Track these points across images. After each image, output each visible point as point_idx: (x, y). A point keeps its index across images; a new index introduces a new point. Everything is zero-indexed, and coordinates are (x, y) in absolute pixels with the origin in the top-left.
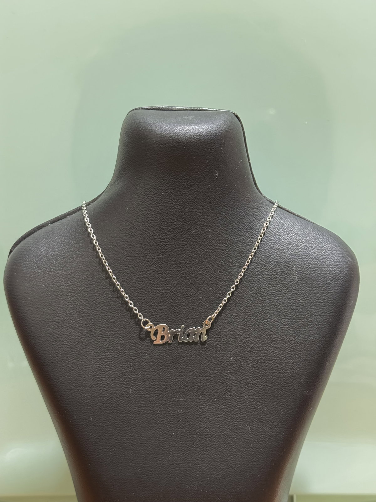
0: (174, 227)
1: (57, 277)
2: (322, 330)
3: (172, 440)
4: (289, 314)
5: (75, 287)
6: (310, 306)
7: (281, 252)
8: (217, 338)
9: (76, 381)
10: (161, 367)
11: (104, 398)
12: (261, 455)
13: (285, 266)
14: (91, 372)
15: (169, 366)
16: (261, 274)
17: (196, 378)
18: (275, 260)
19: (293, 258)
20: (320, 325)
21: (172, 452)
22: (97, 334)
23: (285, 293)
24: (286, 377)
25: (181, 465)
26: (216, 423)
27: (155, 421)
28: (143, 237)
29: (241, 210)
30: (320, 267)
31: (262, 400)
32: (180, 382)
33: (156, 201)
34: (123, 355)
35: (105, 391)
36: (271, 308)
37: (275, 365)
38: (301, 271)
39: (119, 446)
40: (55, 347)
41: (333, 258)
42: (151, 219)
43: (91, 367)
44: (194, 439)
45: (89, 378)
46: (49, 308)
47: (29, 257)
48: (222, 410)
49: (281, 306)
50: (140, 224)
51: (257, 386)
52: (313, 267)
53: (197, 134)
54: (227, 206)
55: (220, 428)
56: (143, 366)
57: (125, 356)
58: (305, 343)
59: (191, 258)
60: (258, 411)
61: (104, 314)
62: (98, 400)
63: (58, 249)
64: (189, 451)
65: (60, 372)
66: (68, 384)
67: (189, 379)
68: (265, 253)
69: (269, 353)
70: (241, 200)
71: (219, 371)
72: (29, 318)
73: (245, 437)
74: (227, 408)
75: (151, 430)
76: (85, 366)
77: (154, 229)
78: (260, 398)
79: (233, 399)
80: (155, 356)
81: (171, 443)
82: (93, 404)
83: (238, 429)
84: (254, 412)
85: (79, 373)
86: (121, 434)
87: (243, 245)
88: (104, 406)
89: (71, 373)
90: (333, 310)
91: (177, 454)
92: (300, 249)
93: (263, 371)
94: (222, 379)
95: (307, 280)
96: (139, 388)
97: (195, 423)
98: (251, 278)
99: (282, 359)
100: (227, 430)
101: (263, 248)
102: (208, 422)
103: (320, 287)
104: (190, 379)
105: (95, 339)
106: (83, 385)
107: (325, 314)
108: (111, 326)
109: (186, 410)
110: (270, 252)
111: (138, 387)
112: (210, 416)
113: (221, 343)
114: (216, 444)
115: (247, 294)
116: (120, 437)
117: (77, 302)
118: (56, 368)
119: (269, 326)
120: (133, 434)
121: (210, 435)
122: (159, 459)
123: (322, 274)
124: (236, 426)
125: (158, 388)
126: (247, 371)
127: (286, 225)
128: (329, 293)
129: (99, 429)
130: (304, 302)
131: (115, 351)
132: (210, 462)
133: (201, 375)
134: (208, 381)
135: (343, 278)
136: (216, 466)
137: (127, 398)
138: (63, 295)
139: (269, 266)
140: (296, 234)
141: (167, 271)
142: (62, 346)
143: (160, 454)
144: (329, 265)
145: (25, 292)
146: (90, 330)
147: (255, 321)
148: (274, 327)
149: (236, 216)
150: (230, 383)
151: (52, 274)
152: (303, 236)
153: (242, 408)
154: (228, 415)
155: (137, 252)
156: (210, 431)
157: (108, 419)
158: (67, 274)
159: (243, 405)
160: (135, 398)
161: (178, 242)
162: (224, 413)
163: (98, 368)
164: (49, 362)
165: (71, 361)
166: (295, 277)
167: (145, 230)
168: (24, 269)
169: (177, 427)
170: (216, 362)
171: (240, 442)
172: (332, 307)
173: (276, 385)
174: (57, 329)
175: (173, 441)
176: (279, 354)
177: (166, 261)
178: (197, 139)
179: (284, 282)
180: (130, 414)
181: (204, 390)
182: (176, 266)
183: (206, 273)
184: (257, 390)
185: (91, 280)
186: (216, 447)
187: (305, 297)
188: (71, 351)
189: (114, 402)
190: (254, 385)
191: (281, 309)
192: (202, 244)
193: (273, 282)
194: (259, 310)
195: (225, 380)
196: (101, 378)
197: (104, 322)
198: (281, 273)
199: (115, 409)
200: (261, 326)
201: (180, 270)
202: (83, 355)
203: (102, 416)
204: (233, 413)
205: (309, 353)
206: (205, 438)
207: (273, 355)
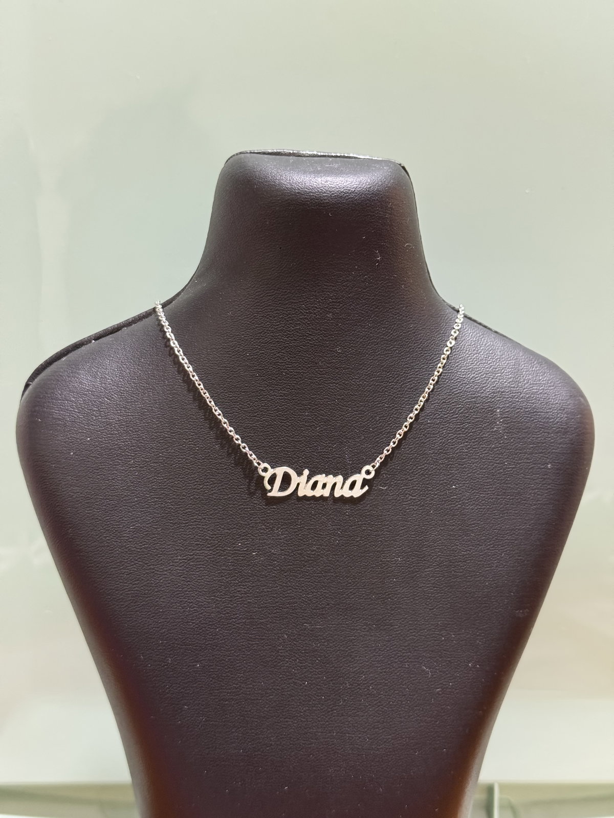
0: (308, 344)
1: (112, 425)
2: (543, 513)
3: (304, 693)
4: (491, 486)
5: (141, 442)
6: (524, 474)
7: (475, 387)
8: (376, 525)
9: (144, 597)
10: (286, 574)
11: (191, 625)
12: (448, 716)
13: (484, 410)
14: (170, 582)
15: (298, 572)
16: (445, 422)
17: (342, 592)
18: (467, 400)
19: (496, 396)
20: (539, 504)
21: (304, 714)
22: (179, 519)
23: (484, 452)
24: (487, 589)
25: (320, 734)
26: (375, 664)
27: (275, 662)
28: (256, 360)
29: (414, 319)
30: (538, 412)
31: (449, 626)
32: (316, 598)
33: (279, 300)
34: (222, 553)
35: (193, 613)
36: (463, 477)
37: (469, 569)
38: (508, 417)
39: (216, 705)
40: (109, 542)
41: (557, 397)
42: (270, 331)
43: (168, 574)
44: (340, 691)
45: (165, 592)
46: (99, 477)
47: (62, 392)
48: (385, 643)
49: (478, 474)
50: (252, 339)
51: (441, 604)
52: (528, 412)
53: (349, 190)
54: (393, 311)
55: (381, 673)
56: (256, 571)
57: (225, 555)
58: (516, 533)
59: (335, 395)
60: (442, 644)
61: (190, 486)
62: (181, 629)
63: (111, 379)
64: (331, 711)
65: (117, 583)
66: (129, 602)
67: (330, 592)
68: (451, 389)
69: (460, 550)
70: (413, 303)
71: (380, 579)
72: (64, 493)
73: (422, 686)
74: (393, 640)
75: (269, 677)
76: (158, 573)
77: (275, 346)
78: (446, 622)
79: (403, 624)
80: (275, 556)
81: (302, 698)
82: (172, 635)
83: (412, 674)
84: (437, 646)
85: (148, 584)
86: (219, 684)
87: (417, 375)
88: (190, 639)
89: (135, 584)
90: (559, 481)
91: (312, 717)
92: (505, 382)
93: (450, 580)
94: (385, 593)
95: (518, 432)
96: (249, 608)
97: (341, 665)
98: (430, 428)
99: (481, 559)
100: (393, 675)
101: (447, 380)
102: (362, 663)
103: (539, 443)
104: (333, 593)
105: (175, 528)
106: (156, 604)
107: (546, 487)
108: (203, 507)
109: (326, 644)
110: (459, 387)
111: (246, 607)
112: (366, 653)
113: (382, 534)
114: (376, 699)
115: (425, 454)
116: (218, 690)
117: (145, 466)
118: (111, 576)
119: (459, 506)
120: (240, 684)
121: (366, 684)
122: (283, 726)
123: (541, 423)
124: (407, 670)
125: (280, 607)
126: (424, 579)
127: (482, 344)
128: (553, 452)
129: (183, 677)
130: (514, 468)
131: (209, 547)
132: (366, 730)
133: (351, 586)
134: (361, 596)
135: (573, 429)
136: (376, 735)
137: (229, 625)
138: (121, 454)
139: (457, 410)
140: (498, 358)
141: (295, 415)
142: (120, 540)
143: (284, 717)
144: (551, 409)
145: (56, 450)
146: (167, 514)
147: (437, 497)
148: (468, 508)
149: (405, 328)
150: (398, 599)
151: (104, 420)
152: (508, 363)
153: (418, 640)
154: (394, 651)
155: (246, 385)
156: (366, 677)
157: (197, 659)
158: (127, 421)
159: (419, 635)
160: (242, 624)
161: (314, 368)
162: (388, 649)
163: (181, 576)
164: (98, 567)
165: (135, 564)
166: (499, 426)
167: (260, 349)
168: (54, 412)
169: (312, 672)
170: (374, 565)
171: (415, 695)
172: (558, 475)
173: (471, 601)
174: (111, 511)
175: (305, 695)
176: (476, 551)
177: (294, 399)
178: (349, 198)
179: (482, 435)
180: (235, 652)
181: (355, 610)
182: (309, 409)
183: (358, 419)
184: (441, 611)
185: (169, 430)
186: (375, 704)
187: (516, 460)
188: (135, 547)
189: (208, 632)
190: (436, 602)
191: (478, 479)
192: (353, 373)
193: (464, 435)
194: (443, 480)
195: (389, 594)
196: (186, 591)
197: (191, 499)
198: (478, 421)
199: (208, 644)
200: (447, 505)
201: (315, 415)
202: (156, 554)
203: (188, 655)
204: (403, 647)
205: (523, 549)
206: (358, 690)
207: (465, 553)
